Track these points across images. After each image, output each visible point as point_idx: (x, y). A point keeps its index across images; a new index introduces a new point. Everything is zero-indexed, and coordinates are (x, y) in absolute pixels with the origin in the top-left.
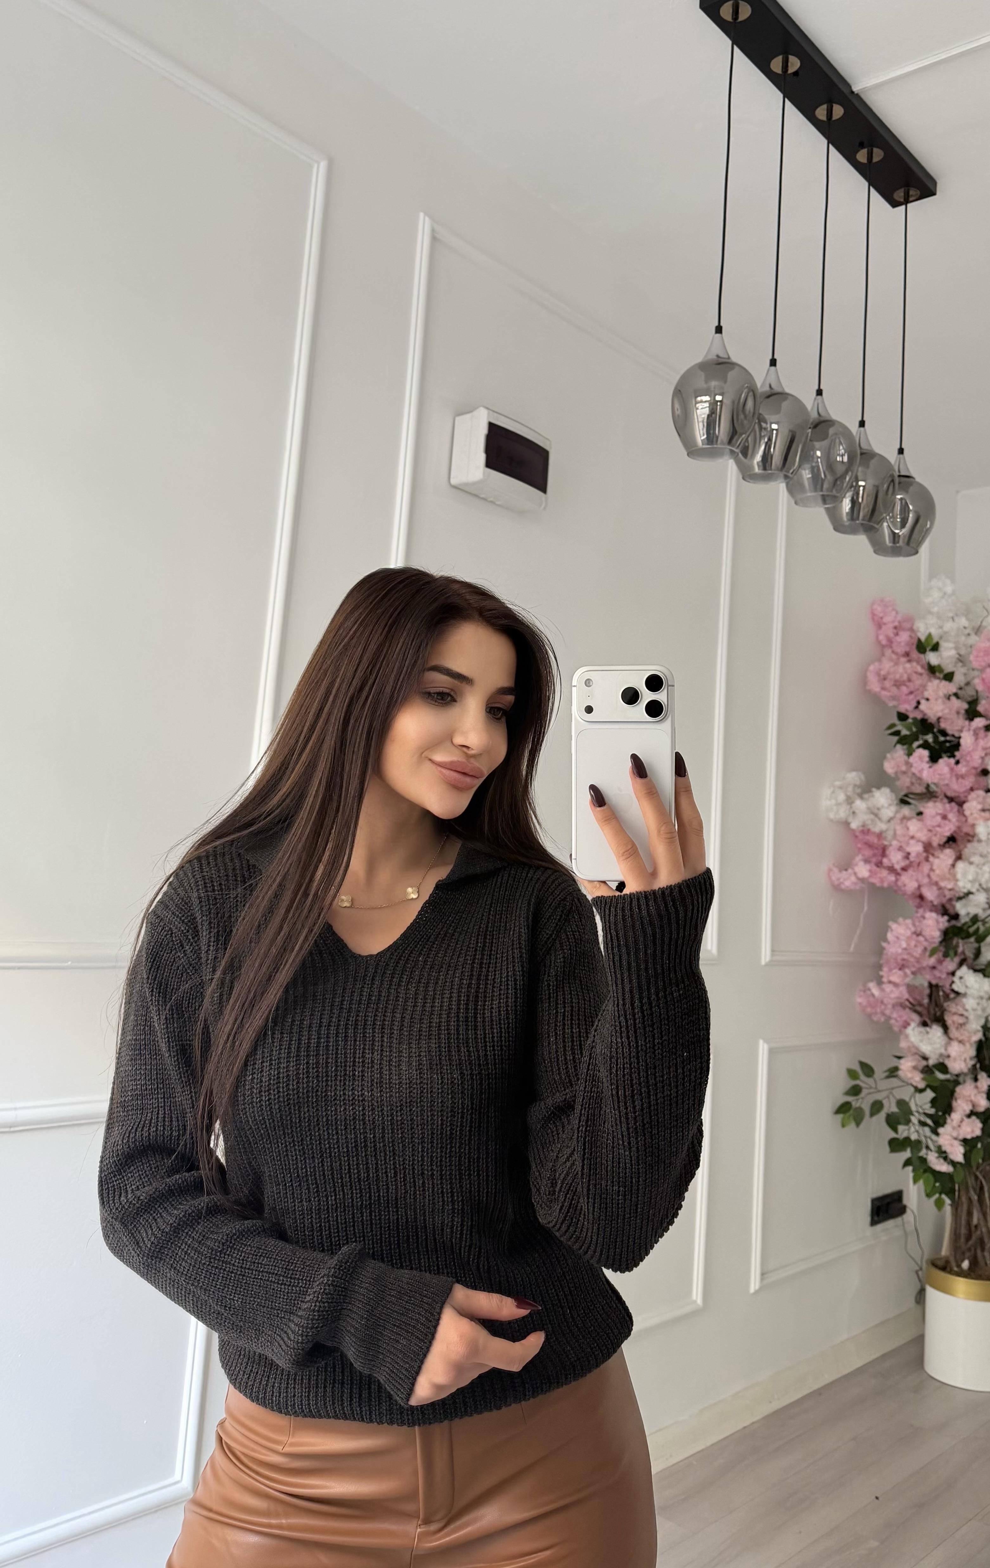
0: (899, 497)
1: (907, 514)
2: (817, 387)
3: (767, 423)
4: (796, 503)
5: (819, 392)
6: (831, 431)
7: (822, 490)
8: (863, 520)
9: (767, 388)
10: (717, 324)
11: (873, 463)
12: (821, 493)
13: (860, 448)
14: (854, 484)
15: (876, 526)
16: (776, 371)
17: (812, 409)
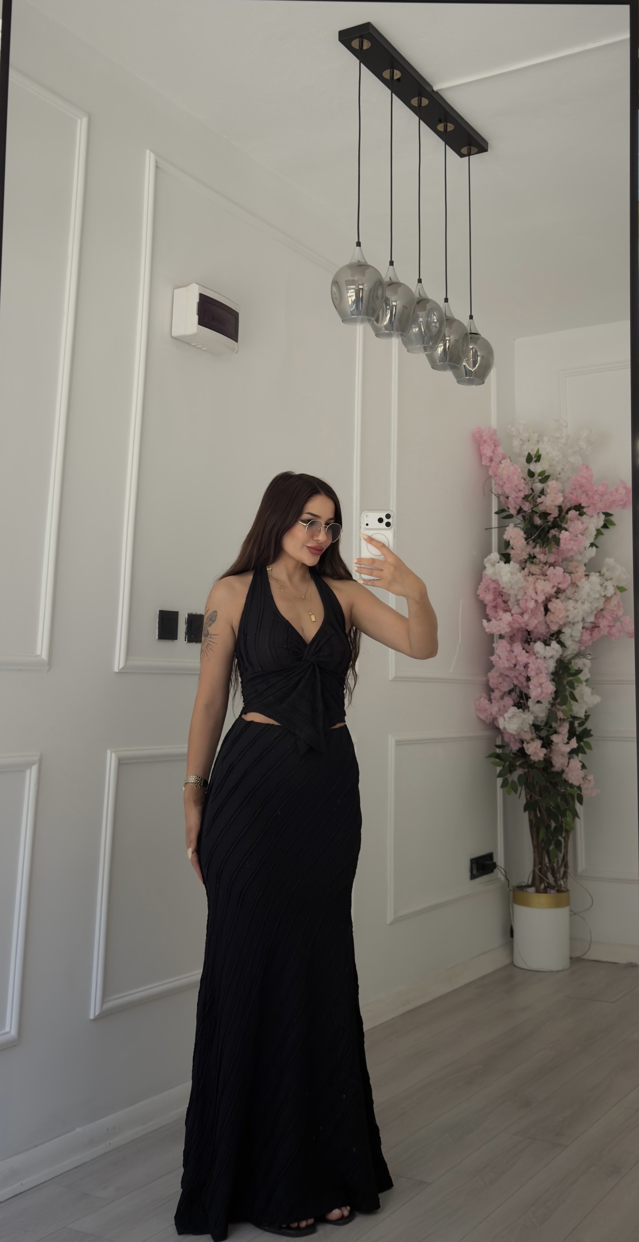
0: (471, 347)
1: (476, 358)
2: (418, 278)
3: (389, 301)
4: (408, 351)
5: (420, 281)
6: (428, 306)
7: (424, 344)
8: (450, 361)
9: (387, 280)
10: (357, 241)
11: (453, 324)
12: (424, 345)
13: (446, 316)
14: (443, 339)
15: (458, 366)
16: (394, 268)
17: (415, 292)
